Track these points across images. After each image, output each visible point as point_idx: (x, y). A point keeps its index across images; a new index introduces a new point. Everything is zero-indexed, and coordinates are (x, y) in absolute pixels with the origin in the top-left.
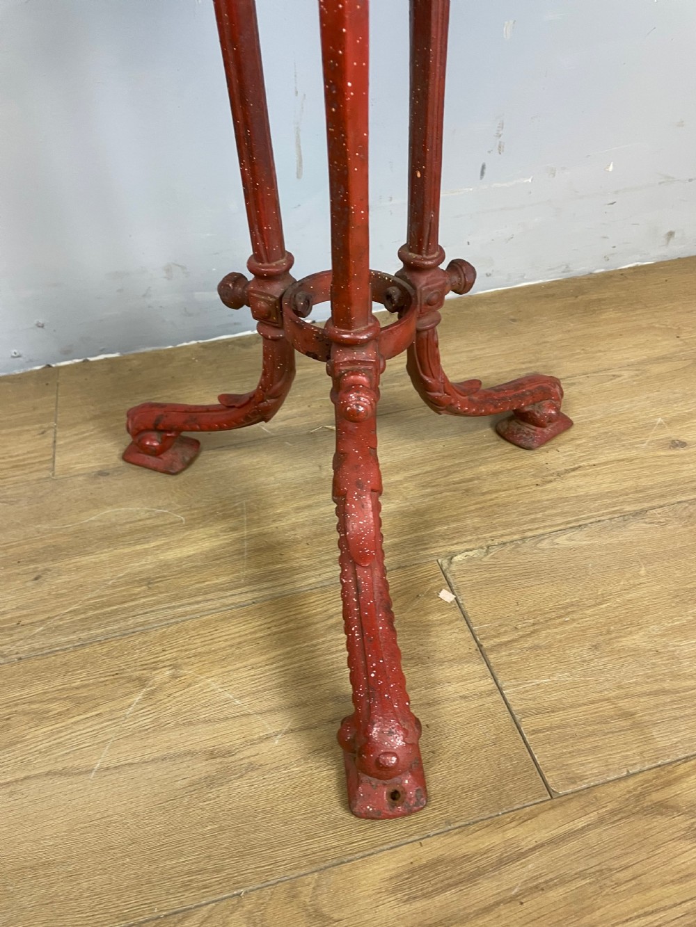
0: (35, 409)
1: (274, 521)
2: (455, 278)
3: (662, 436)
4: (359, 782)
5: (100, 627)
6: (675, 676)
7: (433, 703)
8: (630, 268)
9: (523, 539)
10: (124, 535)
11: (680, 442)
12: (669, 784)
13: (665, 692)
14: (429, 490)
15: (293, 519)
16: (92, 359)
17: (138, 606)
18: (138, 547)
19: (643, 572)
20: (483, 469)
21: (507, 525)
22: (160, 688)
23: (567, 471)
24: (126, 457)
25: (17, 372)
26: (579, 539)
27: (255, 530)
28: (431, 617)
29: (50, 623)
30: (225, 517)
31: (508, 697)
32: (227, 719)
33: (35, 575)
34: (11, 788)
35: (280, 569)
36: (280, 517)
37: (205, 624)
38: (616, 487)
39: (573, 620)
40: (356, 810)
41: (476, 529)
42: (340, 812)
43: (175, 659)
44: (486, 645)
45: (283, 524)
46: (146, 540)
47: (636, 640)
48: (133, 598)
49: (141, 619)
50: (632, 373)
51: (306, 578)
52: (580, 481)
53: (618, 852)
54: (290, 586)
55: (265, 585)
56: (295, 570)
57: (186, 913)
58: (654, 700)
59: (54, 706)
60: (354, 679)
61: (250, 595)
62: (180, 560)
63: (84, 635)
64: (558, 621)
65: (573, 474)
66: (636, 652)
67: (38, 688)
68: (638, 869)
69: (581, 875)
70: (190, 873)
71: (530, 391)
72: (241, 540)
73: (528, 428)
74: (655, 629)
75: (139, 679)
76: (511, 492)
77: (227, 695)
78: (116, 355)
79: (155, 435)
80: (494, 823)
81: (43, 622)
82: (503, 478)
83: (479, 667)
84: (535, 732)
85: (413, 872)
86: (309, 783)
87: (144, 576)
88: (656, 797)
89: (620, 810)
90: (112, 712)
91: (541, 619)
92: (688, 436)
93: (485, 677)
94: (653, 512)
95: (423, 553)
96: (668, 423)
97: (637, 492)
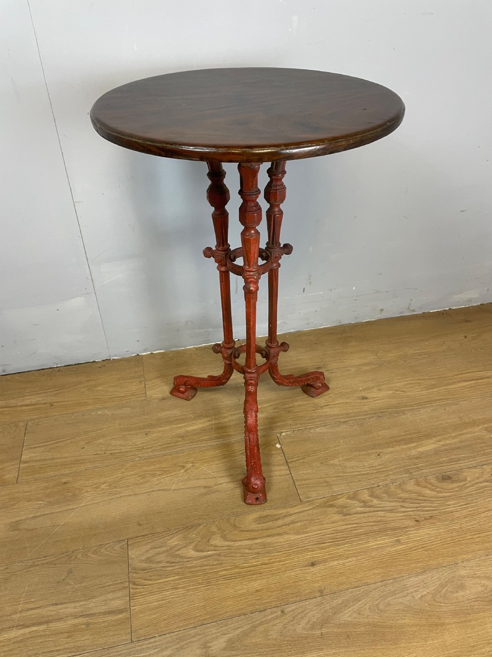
0: (136, 372)
1: (223, 419)
2: (283, 348)
3: (360, 395)
4: (248, 495)
5: (169, 450)
6: (343, 472)
7: (271, 476)
8: (366, 322)
9: (305, 429)
10: (173, 421)
11: (366, 397)
12: (335, 500)
13: (340, 476)
14: (276, 410)
15: (230, 418)
16: (154, 352)
17: (180, 444)
18: (178, 425)
19: (342, 441)
20: (296, 403)
21: (301, 424)
22: (189, 468)
23: (324, 406)
24: (171, 393)
25: (126, 357)
26: (324, 430)
27: (216, 422)
28: (273, 452)
29: (153, 448)
30: (207, 416)
31: (293, 476)
32: (209, 478)
33: (145, 433)
34: (148, 494)
35: (225, 435)
36: (225, 417)
37: (201, 451)
38: (340, 412)
39: (317, 455)
40: (246, 502)
41: (291, 425)
42: (241, 503)
43: (193, 461)
44: (288, 461)
45: (226, 420)
46: (181, 423)
47: (336, 461)
48: (178, 442)
49: (181, 448)
50: (355, 369)
52: (328, 410)
53: (316, 515)
54: (228, 441)
55: (221, 440)
56: (230, 436)
57: (200, 525)
58: (335, 479)
59: (157, 472)
60: (247, 466)
61: (216, 443)
62: (193, 430)
63: (164, 452)
64: (312, 455)
65: (326, 407)
66: (334, 465)
67: (152, 467)
68: (322, 520)
69: (306, 520)
70: (201, 515)
71: (312, 378)
72: (212, 424)
73: (313, 390)
74: (341, 459)
75: (182, 466)
76: (304, 412)
77: (209, 472)
78: (163, 351)
79: (183, 387)
80: (284, 507)
81: (151, 448)
82: (302, 407)
83: (285, 467)
84: (299, 485)
85: (261, 518)
86: (233, 496)
87: (181, 435)
88: (330, 503)
89: (320, 506)
90: (175, 475)
91: (307, 454)
92: (369, 396)
93: (287, 470)
94: (350, 422)
95: (272, 432)
96: (363, 390)
97: (346, 414)
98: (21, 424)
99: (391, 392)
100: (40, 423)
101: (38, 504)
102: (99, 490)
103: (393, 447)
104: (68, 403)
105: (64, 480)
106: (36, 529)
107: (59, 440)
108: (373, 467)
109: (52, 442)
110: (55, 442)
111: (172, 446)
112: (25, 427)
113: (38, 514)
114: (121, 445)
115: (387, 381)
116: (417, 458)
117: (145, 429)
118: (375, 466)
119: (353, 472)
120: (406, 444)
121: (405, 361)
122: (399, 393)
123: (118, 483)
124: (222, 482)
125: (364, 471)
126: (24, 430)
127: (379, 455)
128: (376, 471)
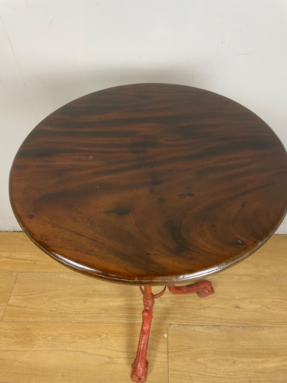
1: (135, 301)
3: (235, 303)
4: (134, 375)
5: (95, 319)
6: (205, 372)
7: (154, 361)
9: (188, 325)
10: (103, 295)
11: (239, 306)
13: (201, 374)
14: (172, 303)
17: (102, 316)
18: (105, 299)
19: (211, 343)
20: (187, 300)
21: (186, 319)
22: (103, 339)
26: (201, 329)
27: (130, 303)
28: (160, 340)
29: (85, 315)
30: (125, 296)
31: (169, 365)
32: (114, 350)
33: (83, 301)
34: (74, 352)
35: (133, 316)
37: (114, 326)
39: (190, 351)
40: (132, 379)
41: (179, 318)
42: (130, 378)
43: (107, 332)
44: (169, 351)
46: (107, 298)
47: (201, 360)
48: (102, 313)
49: (102, 320)
50: (238, 278)
51: (138, 320)
52: (209, 312)
54: (134, 321)
55: (129, 319)
56: (135, 317)
58: (197, 375)
59: (83, 336)
61: (125, 321)
62: (114, 306)
64: (187, 350)
65: (208, 308)
66: (200, 363)
67: (81, 331)
70: (101, 380)
71: (201, 288)
72: (126, 304)
73: (202, 293)
74: (206, 359)
75: (99, 335)
76: (191, 309)
77: (115, 345)
81: (84, 314)
82: (191, 305)
83: (166, 356)
84: (171, 374)
86: (126, 370)
87: (105, 308)
90: (94, 341)
91: (183, 348)
92: (241, 305)
93: (166, 358)
94: (221, 327)
95: (165, 321)
96: (239, 299)
97: (221, 319)
98: (15, 274)
99: (259, 306)
100: (25, 276)
101: (10, 341)
102: (46, 340)
103: (246, 358)
104: (44, 263)
105: (28, 327)
106: (5, 360)
107: (32, 293)
108: (227, 372)
109: (28, 294)
110: (30, 293)
111: (97, 316)
112: (16, 277)
113: (8, 349)
114: (67, 307)
115: (259, 295)
116: (261, 372)
117: (84, 297)
118: (229, 372)
119: (212, 373)
120: (257, 357)
121: (277, 279)
122: (265, 309)
123: (58, 338)
124: (122, 356)
125: (219, 374)
126: (15, 279)
127: (234, 363)
128: (227, 377)
